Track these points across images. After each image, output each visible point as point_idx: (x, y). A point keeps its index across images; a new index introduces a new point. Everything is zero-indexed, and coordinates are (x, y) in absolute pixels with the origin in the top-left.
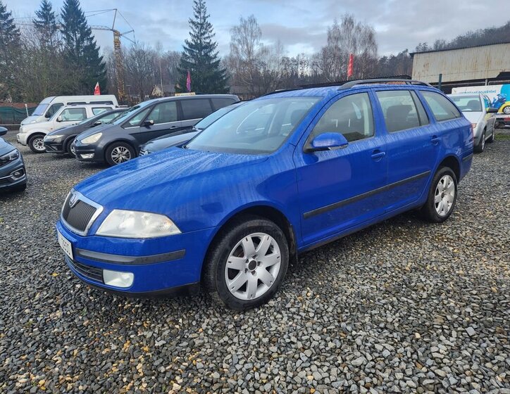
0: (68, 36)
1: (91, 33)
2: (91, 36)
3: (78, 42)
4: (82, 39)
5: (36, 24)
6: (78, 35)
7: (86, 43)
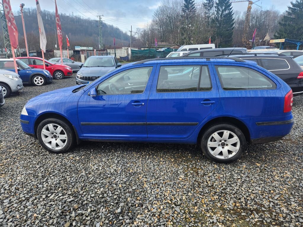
0: (218, 9)
1: (231, 5)
2: (230, 7)
3: (222, 12)
4: (225, 10)
5: (204, 5)
6: (223, 8)
7: (227, 12)
